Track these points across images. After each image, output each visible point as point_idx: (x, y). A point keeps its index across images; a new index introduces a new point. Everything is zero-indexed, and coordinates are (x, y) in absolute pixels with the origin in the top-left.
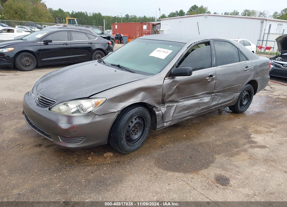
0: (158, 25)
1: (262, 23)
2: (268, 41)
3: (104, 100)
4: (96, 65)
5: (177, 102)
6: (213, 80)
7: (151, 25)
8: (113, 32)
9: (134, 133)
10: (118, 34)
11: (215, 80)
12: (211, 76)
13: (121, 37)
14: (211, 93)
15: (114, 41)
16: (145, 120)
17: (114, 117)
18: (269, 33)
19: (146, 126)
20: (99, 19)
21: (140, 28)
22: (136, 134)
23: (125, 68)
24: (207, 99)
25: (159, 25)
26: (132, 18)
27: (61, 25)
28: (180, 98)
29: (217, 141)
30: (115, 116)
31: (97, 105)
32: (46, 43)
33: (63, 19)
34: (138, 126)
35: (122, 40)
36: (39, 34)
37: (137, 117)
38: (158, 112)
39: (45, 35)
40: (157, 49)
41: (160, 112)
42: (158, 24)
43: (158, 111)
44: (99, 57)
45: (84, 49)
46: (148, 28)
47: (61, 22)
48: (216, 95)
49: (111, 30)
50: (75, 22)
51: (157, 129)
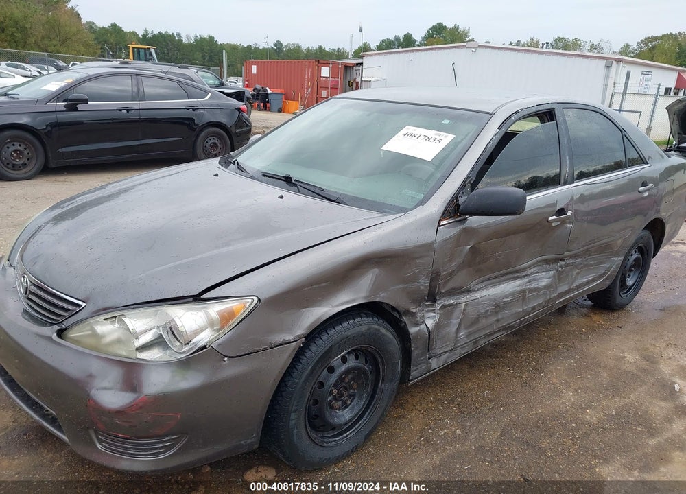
0: (357, 68)
1: (609, 67)
2: (623, 111)
3: (250, 302)
4: (217, 175)
5: (469, 291)
6: (563, 222)
7: (340, 66)
8: (246, 83)
9: (340, 403)
10: (258, 86)
11: (570, 223)
12: (561, 212)
13: (267, 94)
14: (556, 261)
15: (251, 104)
16: (380, 360)
17: (283, 358)
18: (624, 93)
19: (384, 376)
20: (211, 51)
21: (312, 74)
22: (345, 405)
23: (306, 186)
24: (543, 279)
25: (360, 68)
26: (290, 50)
27: (116, 63)
28: (477, 281)
29: (585, 409)
30: (287, 354)
31: (228, 321)
32: (72, 105)
33: (121, 49)
34: (353, 379)
35: (268, 102)
36: (53, 82)
37: (349, 353)
38: (417, 329)
39: (69, 84)
40: (404, 131)
41: (423, 326)
42: (357, 64)
43: (417, 324)
44: (214, 143)
45: (175, 123)
46: (333, 75)
47: (114, 56)
48: (567, 265)
49: (240, 79)
50: (151, 55)
51: (412, 380)
